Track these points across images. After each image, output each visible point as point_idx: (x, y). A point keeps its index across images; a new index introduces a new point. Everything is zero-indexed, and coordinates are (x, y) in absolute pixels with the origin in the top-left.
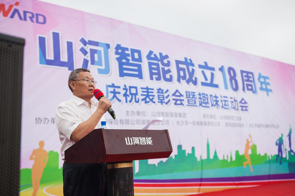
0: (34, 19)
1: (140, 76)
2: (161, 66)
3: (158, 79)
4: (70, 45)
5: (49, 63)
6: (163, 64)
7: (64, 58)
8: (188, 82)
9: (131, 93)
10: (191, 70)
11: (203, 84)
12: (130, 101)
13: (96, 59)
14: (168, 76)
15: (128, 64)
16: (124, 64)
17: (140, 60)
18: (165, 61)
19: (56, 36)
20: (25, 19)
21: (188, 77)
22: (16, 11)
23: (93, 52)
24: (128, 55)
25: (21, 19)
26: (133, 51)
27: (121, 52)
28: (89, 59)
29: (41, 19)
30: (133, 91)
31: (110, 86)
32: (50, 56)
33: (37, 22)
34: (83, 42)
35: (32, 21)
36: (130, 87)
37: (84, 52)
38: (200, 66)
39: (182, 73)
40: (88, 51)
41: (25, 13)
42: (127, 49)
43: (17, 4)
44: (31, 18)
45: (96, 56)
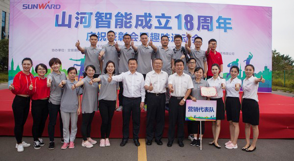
0: (55, 8)
1: (109, 27)
2: (124, 20)
3: (121, 27)
4: (70, 16)
5: (59, 25)
6: (126, 19)
7: (67, 22)
8: (143, 27)
9: (101, 36)
10: (148, 20)
11: (156, 28)
12: (100, 40)
13: (83, 21)
14: (128, 25)
15: (102, 21)
16: (100, 21)
17: (110, 18)
18: (129, 17)
19: (64, 13)
20: (51, 8)
21: (144, 24)
22: (48, 5)
23: (82, 18)
24: (103, 16)
25: (49, 8)
26: (106, 14)
27: (99, 15)
28: (79, 21)
29: (58, 7)
30: (103, 35)
31: (89, 33)
32: (60, 22)
33: (56, 8)
34: (78, 14)
35: (54, 8)
36: (102, 33)
37: (77, 18)
38: (157, 17)
39: (140, 23)
40: (80, 17)
41: (52, 5)
42: (103, 14)
43: (49, 2)
44: (54, 7)
45: (83, 19)
